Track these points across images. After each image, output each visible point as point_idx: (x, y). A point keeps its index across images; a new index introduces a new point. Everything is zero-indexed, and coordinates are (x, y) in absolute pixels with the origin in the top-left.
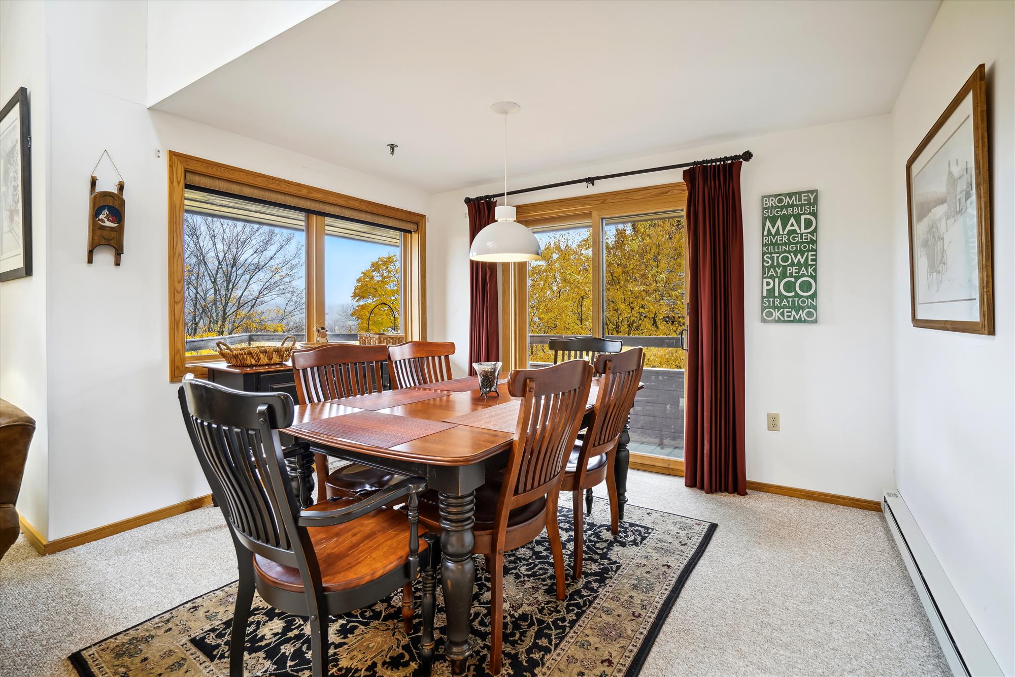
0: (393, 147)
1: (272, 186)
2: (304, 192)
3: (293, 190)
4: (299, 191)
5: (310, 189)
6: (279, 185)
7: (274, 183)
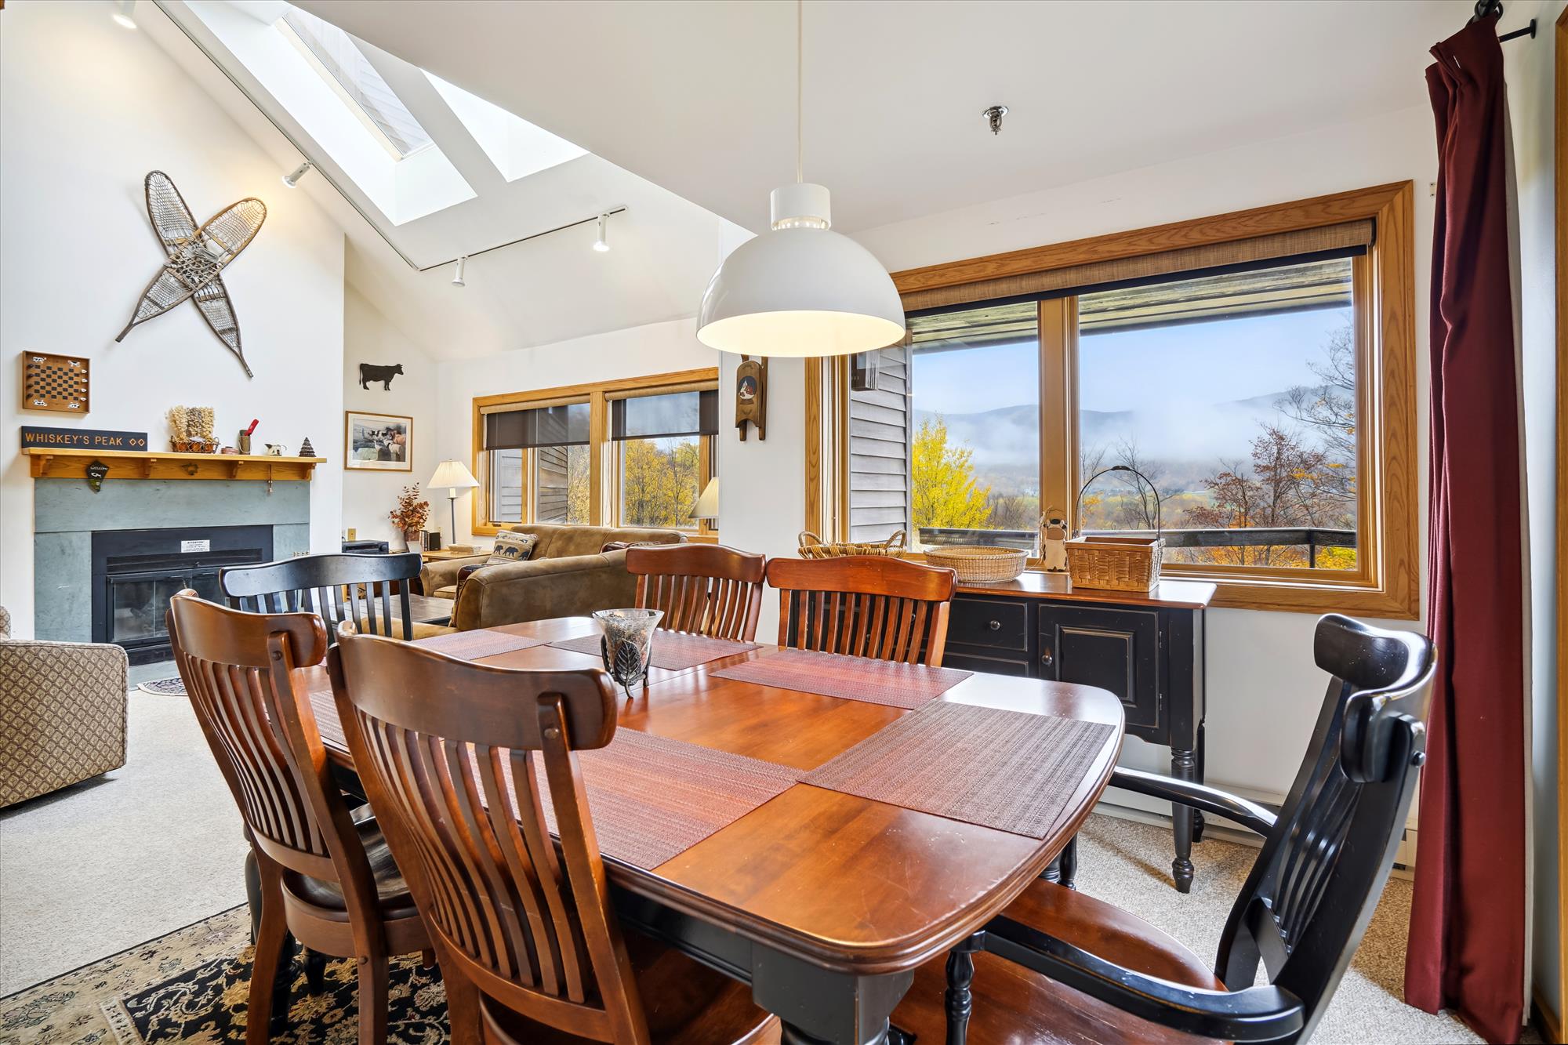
0: (996, 114)
1: (935, 281)
2: (991, 270)
3: (970, 274)
4: (980, 271)
5: (1001, 259)
6: (942, 276)
7: (935, 275)
